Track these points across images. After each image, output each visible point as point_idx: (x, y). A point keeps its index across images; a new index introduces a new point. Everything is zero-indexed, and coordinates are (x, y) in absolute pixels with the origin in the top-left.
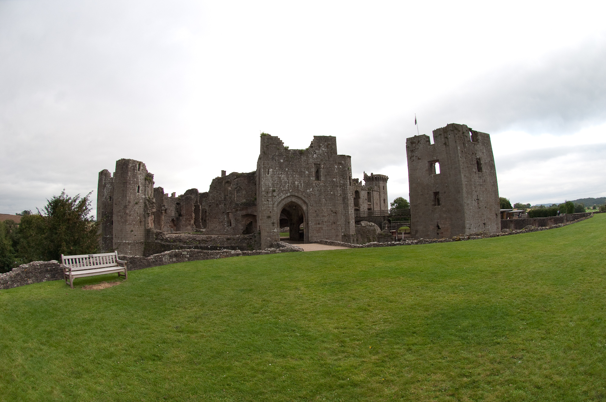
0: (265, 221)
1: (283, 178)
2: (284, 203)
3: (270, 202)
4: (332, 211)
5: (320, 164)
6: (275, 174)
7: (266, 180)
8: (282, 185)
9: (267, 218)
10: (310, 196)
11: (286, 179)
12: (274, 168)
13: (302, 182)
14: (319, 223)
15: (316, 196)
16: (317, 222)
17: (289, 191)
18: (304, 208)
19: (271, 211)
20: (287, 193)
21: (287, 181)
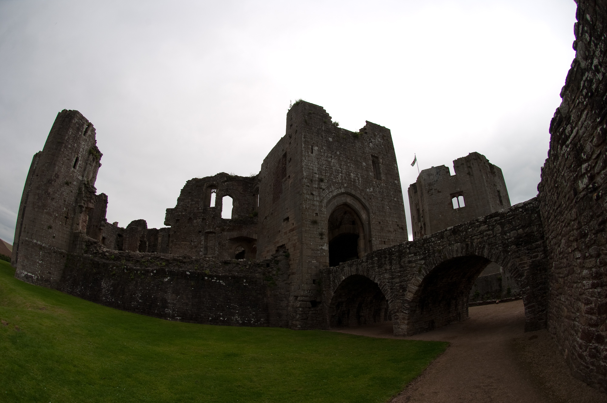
0: (307, 229)
1: (334, 164)
2: (336, 202)
3: (316, 197)
4: (398, 225)
5: (377, 158)
6: (321, 155)
7: (309, 161)
8: (333, 174)
9: (311, 224)
10: (370, 198)
11: (337, 165)
12: (321, 146)
13: (359, 176)
14: (384, 242)
15: (378, 199)
16: (383, 240)
17: (343, 185)
18: (364, 216)
19: (317, 212)
20: (341, 188)
21: (339, 170)
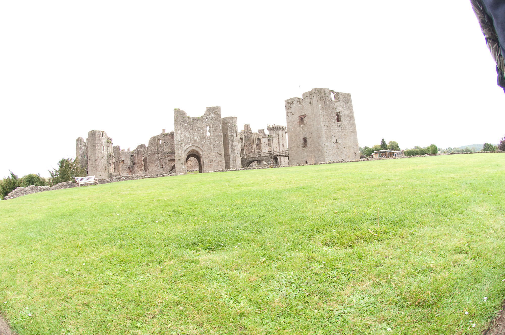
1: (187, 135)
2: (188, 150)
3: (180, 150)
4: (218, 154)
5: (210, 125)
6: (182, 133)
7: (177, 137)
8: (187, 140)
9: (178, 161)
10: (204, 145)
12: (182, 129)
13: (199, 137)
14: (210, 162)
15: (208, 145)
17: (191, 143)
18: (201, 153)
19: (180, 156)
21: (189, 137)
